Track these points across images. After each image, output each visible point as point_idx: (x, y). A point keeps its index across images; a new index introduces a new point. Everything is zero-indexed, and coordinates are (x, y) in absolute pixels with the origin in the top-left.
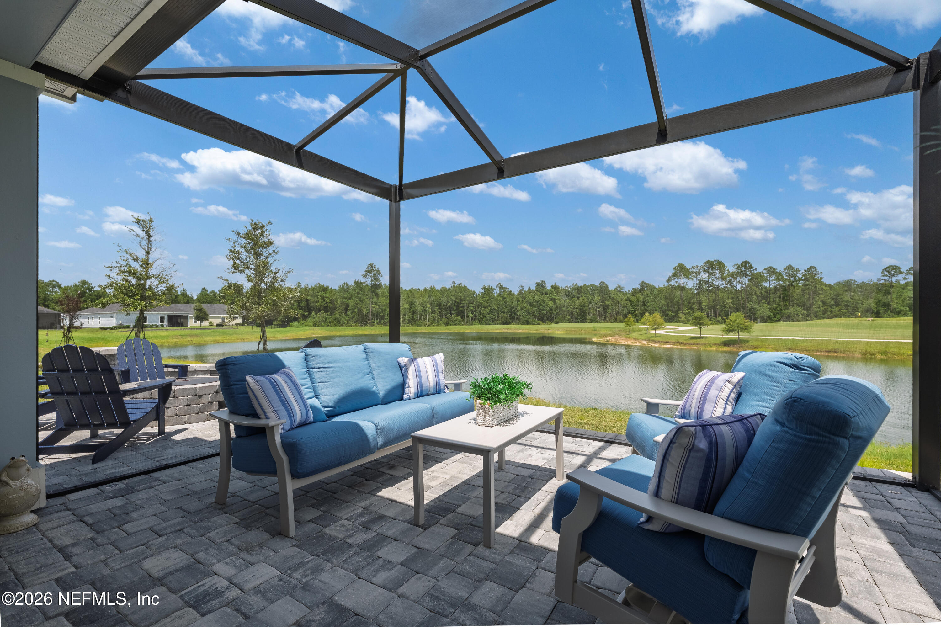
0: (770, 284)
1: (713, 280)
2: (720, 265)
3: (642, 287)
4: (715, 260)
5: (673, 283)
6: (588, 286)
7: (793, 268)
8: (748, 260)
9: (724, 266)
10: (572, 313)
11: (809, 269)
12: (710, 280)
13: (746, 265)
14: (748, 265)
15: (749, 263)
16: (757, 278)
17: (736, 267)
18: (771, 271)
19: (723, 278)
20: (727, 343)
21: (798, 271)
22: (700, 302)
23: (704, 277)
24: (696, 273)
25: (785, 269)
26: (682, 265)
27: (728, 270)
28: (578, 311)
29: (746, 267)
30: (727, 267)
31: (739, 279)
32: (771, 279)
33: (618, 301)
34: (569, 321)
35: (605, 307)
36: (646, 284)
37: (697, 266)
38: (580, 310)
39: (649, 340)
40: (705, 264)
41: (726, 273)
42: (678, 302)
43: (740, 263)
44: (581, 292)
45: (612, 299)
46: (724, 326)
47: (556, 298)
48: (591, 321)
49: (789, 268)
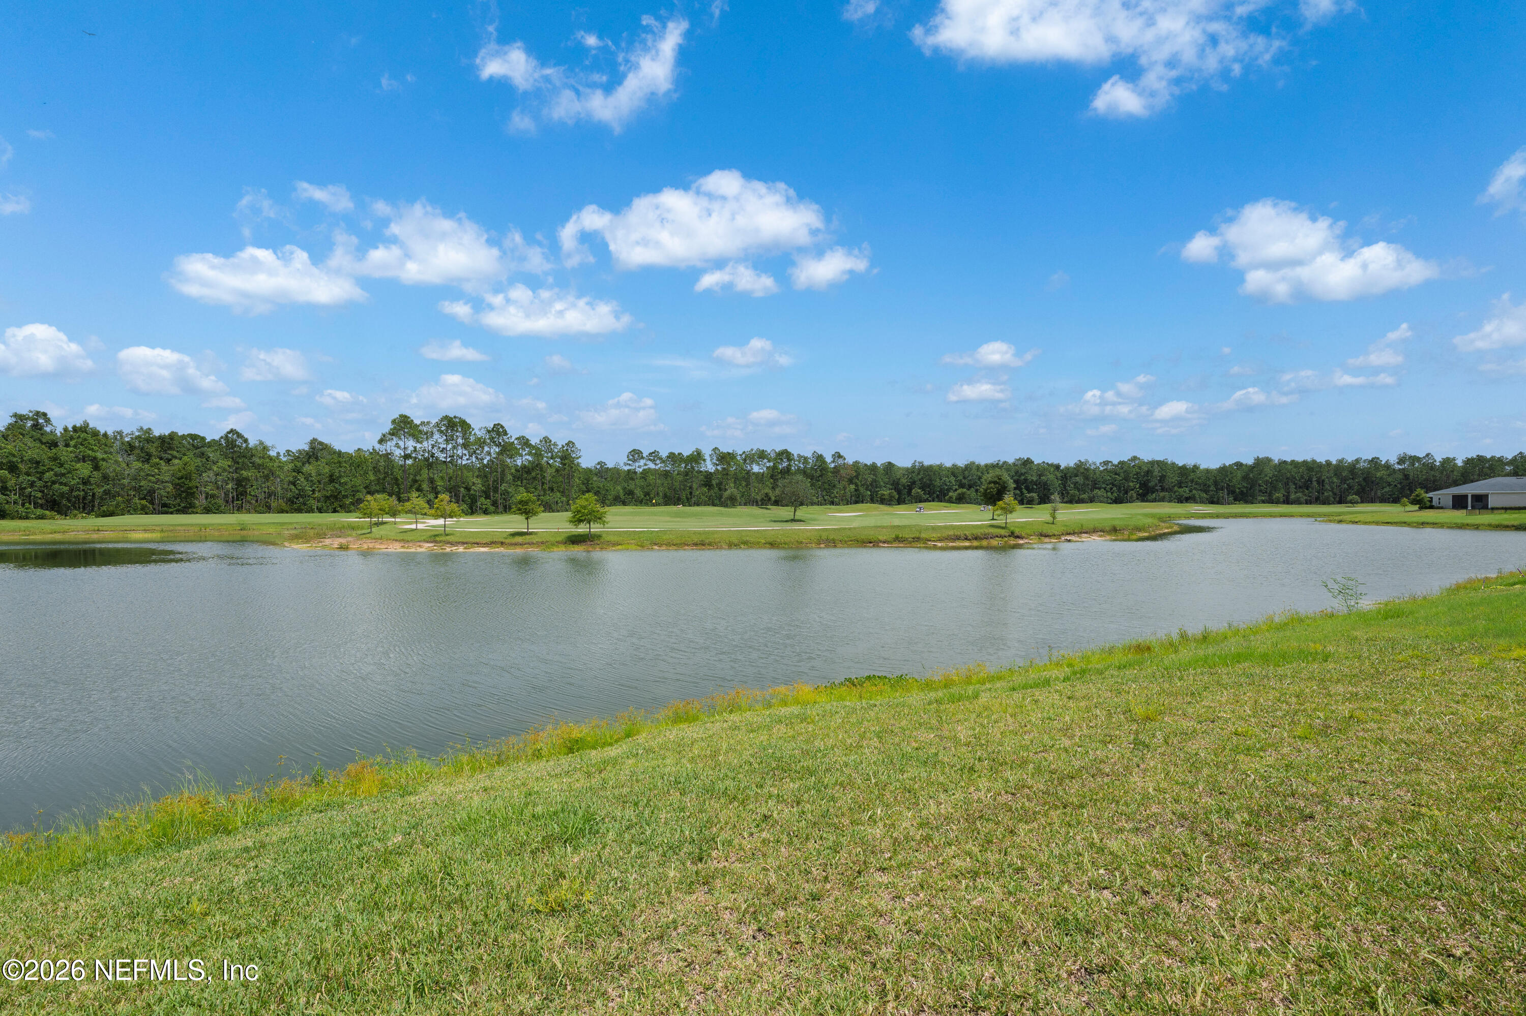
0: (523, 459)
1: (454, 448)
2: (465, 426)
3: (313, 448)
4: (455, 417)
5: (390, 446)
6: (183, 437)
7: (551, 441)
8: (501, 423)
9: (469, 426)
10: (151, 492)
11: (567, 444)
12: (450, 446)
13: (498, 431)
14: (501, 430)
15: (502, 427)
16: (507, 449)
17: (484, 431)
18: (524, 442)
19: (465, 446)
20: (575, 540)
21: (555, 445)
22: (432, 481)
23: (440, 440)
24: (426, 433)
25: (541, 441)
26: (406, 417)
27: (475, 434)
28: (170, 488)
29: (499, 434)
30: (473, 429)
31: (486, 449)
32: (524, 453)
33: (271, 471)
34: (144, 511)
35: (240, 483)
36: (321, 443)
37: (428, 423)
38: (176, 486)
39: (435, 542)
40: (442, 420)
41: (472, 438)
42: (397, 479)
43: (490, 426)
44: (171, 448)
45: (258, 467)
46: (569, 514)
47: (100, 455)
48: (207, 511)
49: (546, 440)
